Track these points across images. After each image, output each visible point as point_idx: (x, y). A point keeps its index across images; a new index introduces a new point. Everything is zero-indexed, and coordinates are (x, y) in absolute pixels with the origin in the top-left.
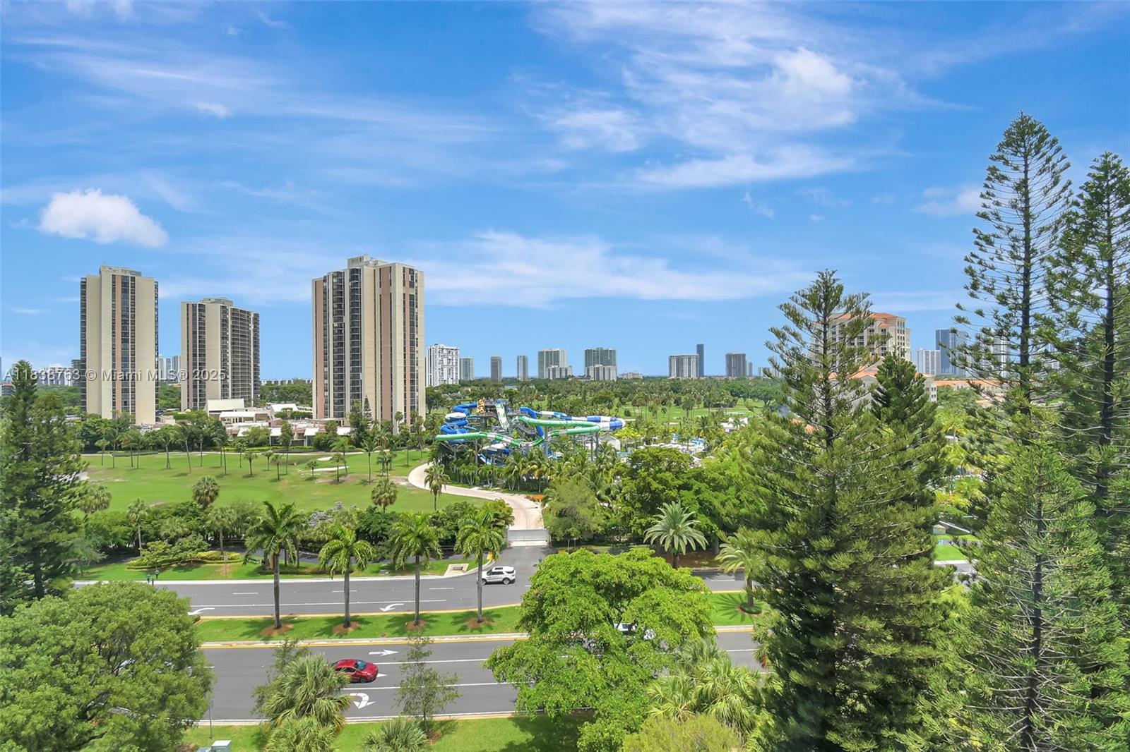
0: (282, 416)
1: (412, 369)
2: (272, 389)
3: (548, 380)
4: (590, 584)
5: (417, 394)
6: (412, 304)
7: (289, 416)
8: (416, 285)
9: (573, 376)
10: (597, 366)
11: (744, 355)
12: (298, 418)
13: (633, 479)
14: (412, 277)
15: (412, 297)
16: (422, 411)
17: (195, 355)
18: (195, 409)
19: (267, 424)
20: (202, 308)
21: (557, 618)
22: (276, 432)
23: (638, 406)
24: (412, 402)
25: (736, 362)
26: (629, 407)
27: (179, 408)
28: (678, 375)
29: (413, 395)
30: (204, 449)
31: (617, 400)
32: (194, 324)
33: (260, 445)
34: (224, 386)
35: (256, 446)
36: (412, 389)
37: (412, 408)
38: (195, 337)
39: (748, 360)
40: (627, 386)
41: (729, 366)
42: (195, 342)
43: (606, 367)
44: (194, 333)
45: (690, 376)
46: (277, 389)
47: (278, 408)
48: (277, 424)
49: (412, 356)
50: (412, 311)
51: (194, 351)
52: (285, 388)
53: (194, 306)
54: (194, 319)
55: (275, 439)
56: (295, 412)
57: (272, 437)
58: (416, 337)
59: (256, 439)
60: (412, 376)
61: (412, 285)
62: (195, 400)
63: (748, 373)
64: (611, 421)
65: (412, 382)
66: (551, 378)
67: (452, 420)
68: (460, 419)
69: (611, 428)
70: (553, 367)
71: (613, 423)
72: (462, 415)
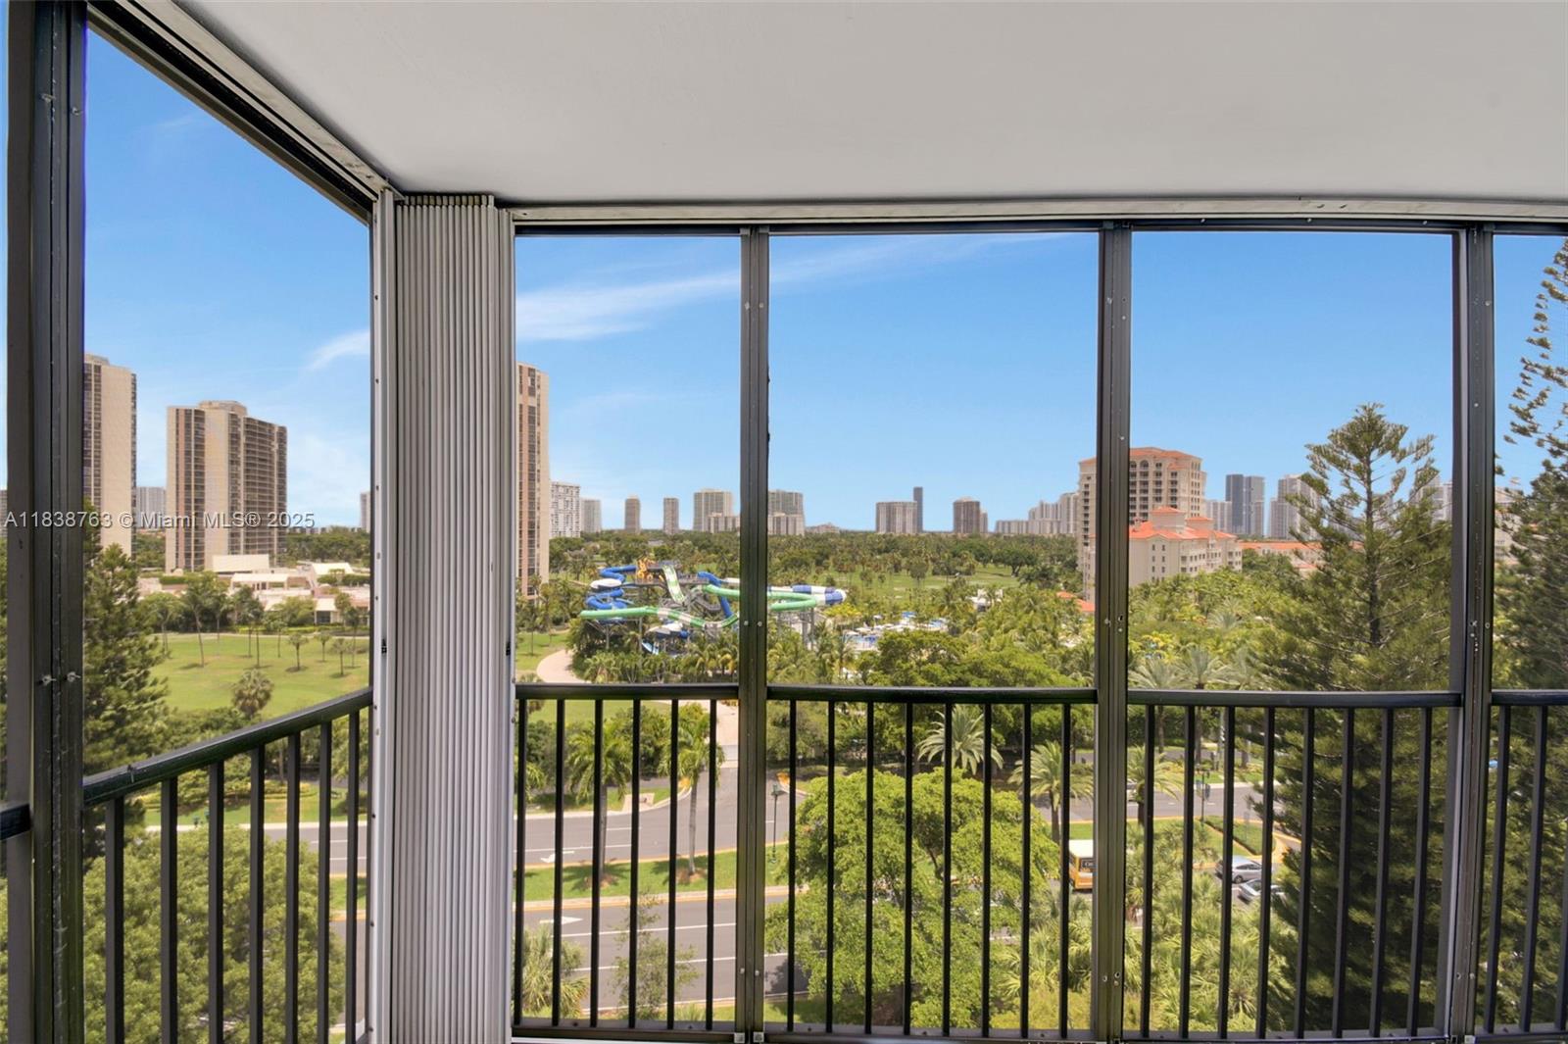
0: (330, 580)
1: (532, 514)
3: (709, 533)
5: (537, 551)
6: (532, 420)
7: (340, 580)
8: (537, 392)
10: (777, 514)
11: (978, 504)
12: (354, 584)
13: (886, 672)
14: (533, 380)
15: (532, 409)
16: (545, 575)
17: (188, 487)
18: (187, 568)
19: (308, 592)
20: (199, 415)
22: (326, 604)
23: (846, 572)
24: (531, 561)
25: (968, 512)
26: (833, 572)
27: (163, 566)
28: (888, 530)
29: (531, 552)
31: (814, 564)
32: (188, 439)
33: (301, 623)
34: (234, 535)
35: (294, 625)
36: (531, 543)
37: (531, 571)
38: (188, 460)
39: (983, 509)
40: (821, 543)
41: (957, 519)
42: (188, 467)
43: (790, 517)
44: (188, 453)
45: (904, 530)
47: (322, 568)
48: (325, 593)
49: (532, 496)
50: (532, 430)
51: (188, 480)
53: (188, 413)
54: (188, 432)
55: (324, 617)
56: (349, 576)
57: (319, 613)
58: (537, 468)
59: (294, 616)
60: (532, 525)
61: (532, 392)
62: (188, 555)
63: (981, 529)
64: (826, 592)
65: (531, 533)
66: (712, 531)
67: (602, 589)
68: (614, 588)
69: (827, 602)
70: (715, 514)
71: (830, 596)
72: (617, 582)
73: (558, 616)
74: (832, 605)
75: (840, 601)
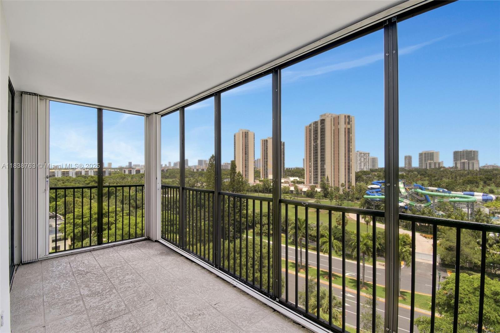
0: (293, 182)
1: (349, 163)
2: (288, 171)
3: (426, 169)
4: (491, 298)
5: (351, 175)
6: (349, 132)
7: (296, 182)
8: (351, 123)
9: (444, 167)
10: (463, 161)
12: (299, 183)
14: (349, 119)
15: (349, 129)
16: (353, 183)
17: (265, 158)
18: (264, 178)
19: (288, 185)
20: (267, 140)
21: (464, 311)
22: (292, 188)
24: (349, 178)
26: (493, 187)
27: (260, 177)
29: (349, 175)
30: (269, 193)
31: (482, 183)
32: (264, 147)
33: (287, 193)
35: (285, 193)
36: (349, 172)
37: (349, 181)
38: (265, 152)
40: (489, 173)
42: (264, 153)
43: (470, 162)
44: (264, 150)
46: (290, 171)
47: (292, 179)
48: (292, 185)
49: (349, 157)
50: (349, 136)
51: (265, 157)
52: (293, 171)
53: (264, 140)
54: (264, 145)
55: (292, 191)
56: (298, 181)
57: (291, 190)
58: (351, 148)
59: (285, 191)
60: (349, 166)
61: (349, 123)
62: (265, 175)
64: (483, 196)
65: (349, 169)
66: (428, 168)
67: (372, 188)
68: (377, 188)
69: (483, 200)
70: (429, 161)
71: (485, 197)
72: (378, 186)
73: (358, 197)
74: (486, 201)
75: (492, 200)
